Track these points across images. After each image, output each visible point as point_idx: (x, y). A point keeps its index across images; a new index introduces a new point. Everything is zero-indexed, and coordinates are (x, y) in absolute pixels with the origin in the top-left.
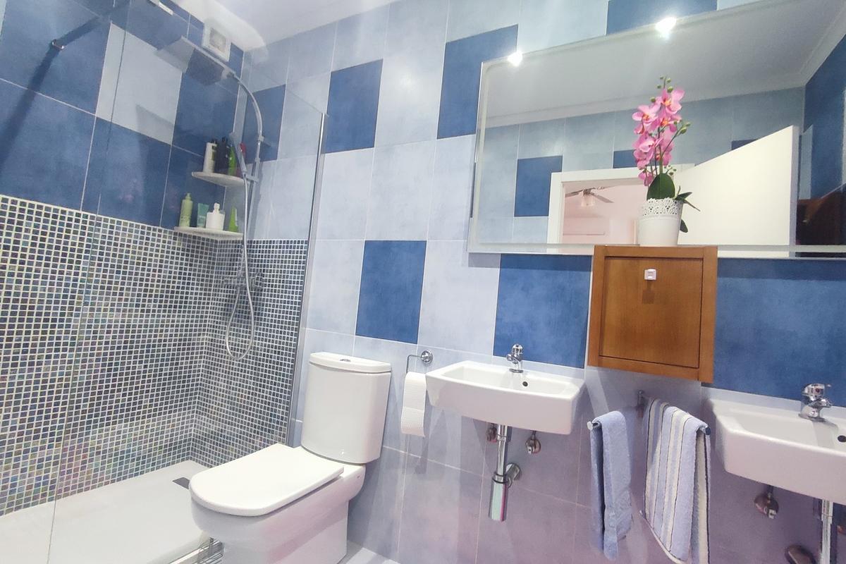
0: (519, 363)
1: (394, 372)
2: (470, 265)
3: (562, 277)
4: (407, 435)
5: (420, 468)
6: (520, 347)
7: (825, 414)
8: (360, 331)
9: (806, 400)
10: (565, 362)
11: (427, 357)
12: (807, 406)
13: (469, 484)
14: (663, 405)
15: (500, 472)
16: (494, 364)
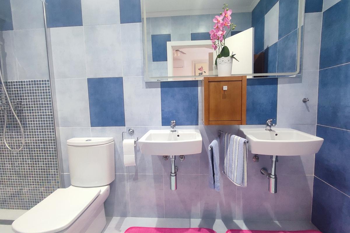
0: (175, 127)
1: (115, 141)
2: (147, 88)
3: (187, 90)
4: (127, 167)
5: (135, 178)
6: (174, 121)
7: (272, 128)
8: (93, 124)
9: (268, 125)
10: (191, 124)
11: (131, 132)
12: (268, 127)
13: (157, 179)
14: (229, 135)
15: (173, 172)
16: (162, 129)
